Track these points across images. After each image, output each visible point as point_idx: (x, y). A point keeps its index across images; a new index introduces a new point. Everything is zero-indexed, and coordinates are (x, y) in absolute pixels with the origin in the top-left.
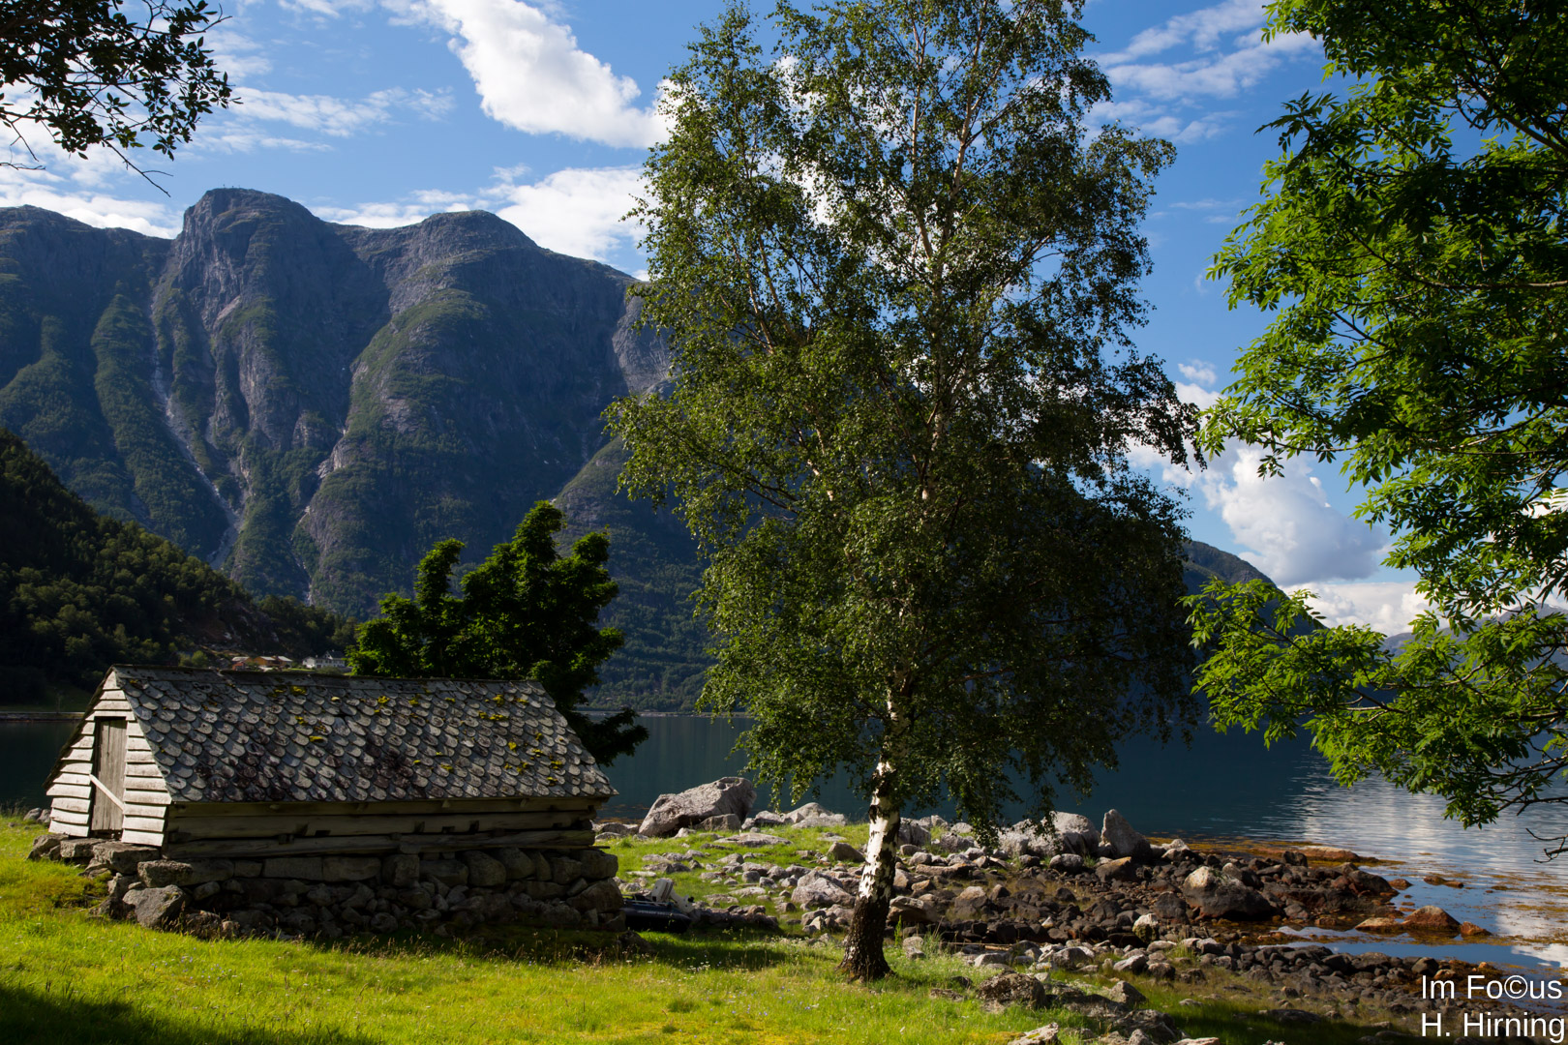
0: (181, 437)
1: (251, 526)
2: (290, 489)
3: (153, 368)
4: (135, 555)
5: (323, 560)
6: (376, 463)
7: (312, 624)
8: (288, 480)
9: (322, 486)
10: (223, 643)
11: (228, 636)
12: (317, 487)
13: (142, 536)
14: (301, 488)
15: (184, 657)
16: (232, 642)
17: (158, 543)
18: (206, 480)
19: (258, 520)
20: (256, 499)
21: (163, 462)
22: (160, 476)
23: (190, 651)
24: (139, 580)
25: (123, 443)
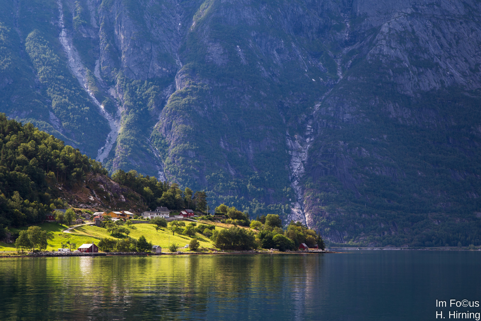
0: (79, 75)
1: (125, 130)
2: (149, 105)
3: (60, 30)
4: (29, 145)
5: (172, 151)
6: (202, 86)
7: (147, 189)
8: (147, 99)
9: (168, 102)
10: (88, 203)
11: (92, 198)
12: (166, 103)
13: (35, 133)
14: (156, 104)
15: (58, 213)
16: (94, 202)
17: (45, 137)
18: (96, 101)
19: (129, 126)
20: (127, 113)
21: (68, 90)
22: (67, 100)
23: (63, 208)
24: (31, 162)
25: (44, 79)
